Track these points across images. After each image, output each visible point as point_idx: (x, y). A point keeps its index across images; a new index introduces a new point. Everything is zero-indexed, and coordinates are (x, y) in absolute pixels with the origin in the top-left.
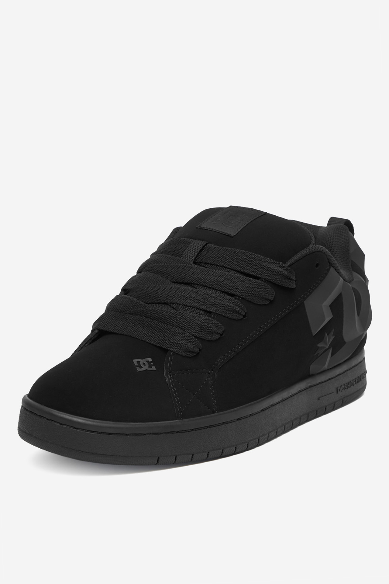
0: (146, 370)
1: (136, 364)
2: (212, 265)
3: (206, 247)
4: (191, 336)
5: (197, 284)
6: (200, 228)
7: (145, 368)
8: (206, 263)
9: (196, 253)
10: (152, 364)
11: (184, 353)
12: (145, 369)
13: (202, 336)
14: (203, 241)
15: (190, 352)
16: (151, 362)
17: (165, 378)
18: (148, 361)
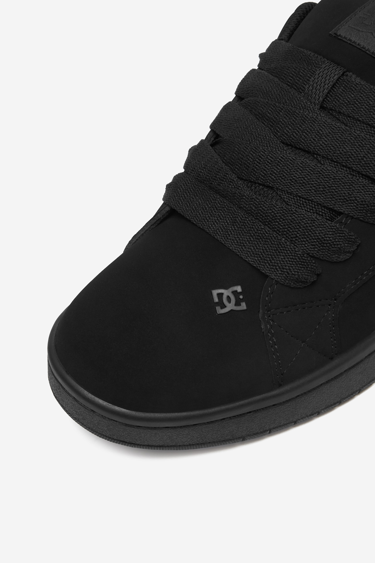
0: (232, 310)
1: (216, 300)
2: (350, 117)
3: (342, 78)
4: (305, 255)
5: (323, 157)
6: (336, 37)
7: (230, 307)
8: (340, 112)
9: (326, 90)
10: (241, 297)
11: (292, 284)
12: (230, 309)
13: (322, 257)
14: (339, 65)
15: (302, 282)
16: (240, 293)
17: (260, 321)
18: (235, 293)
